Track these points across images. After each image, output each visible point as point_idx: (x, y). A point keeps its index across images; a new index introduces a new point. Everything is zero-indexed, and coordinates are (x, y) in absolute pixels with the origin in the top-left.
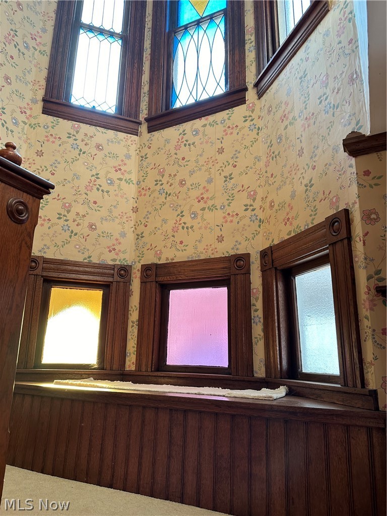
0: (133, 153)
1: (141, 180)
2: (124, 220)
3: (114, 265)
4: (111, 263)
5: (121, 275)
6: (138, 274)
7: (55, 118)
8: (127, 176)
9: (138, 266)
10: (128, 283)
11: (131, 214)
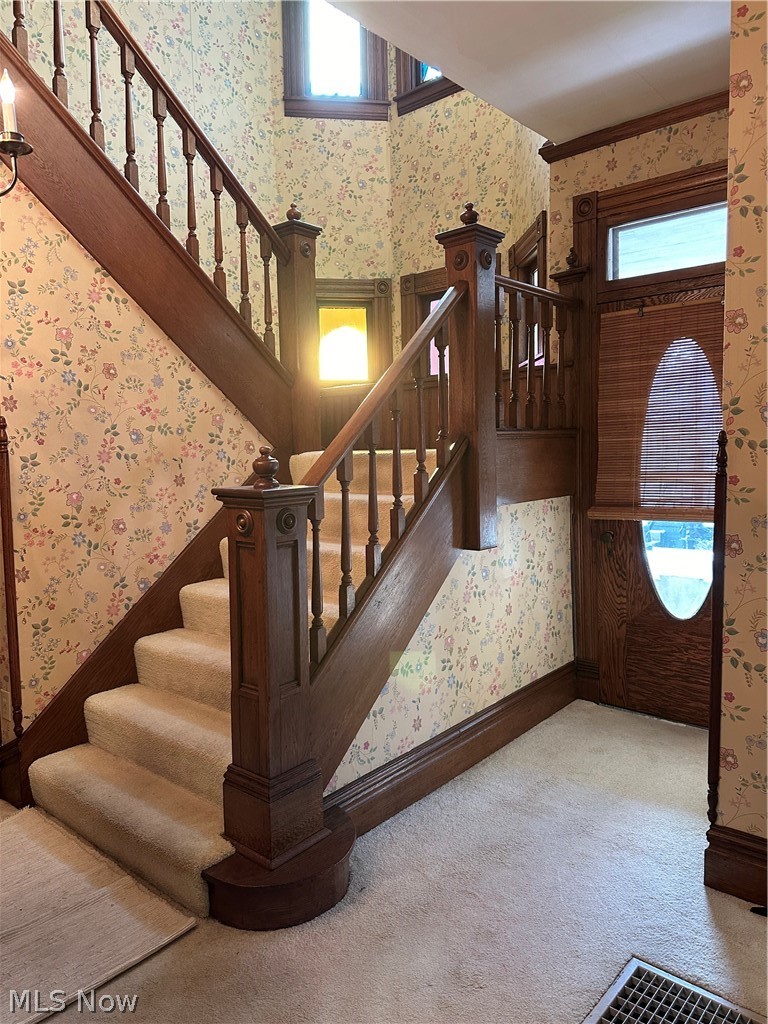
0: (384, 144)
1: (394, 177)
2: (380, 227)
3: (374, 280)
4: (371, 278)
5: (382, 291)
6: (398, 288)
7: (299, 119)
8: (379, 175)
9: (397, 279)
10: (389, 298)
11: (387, 219)
